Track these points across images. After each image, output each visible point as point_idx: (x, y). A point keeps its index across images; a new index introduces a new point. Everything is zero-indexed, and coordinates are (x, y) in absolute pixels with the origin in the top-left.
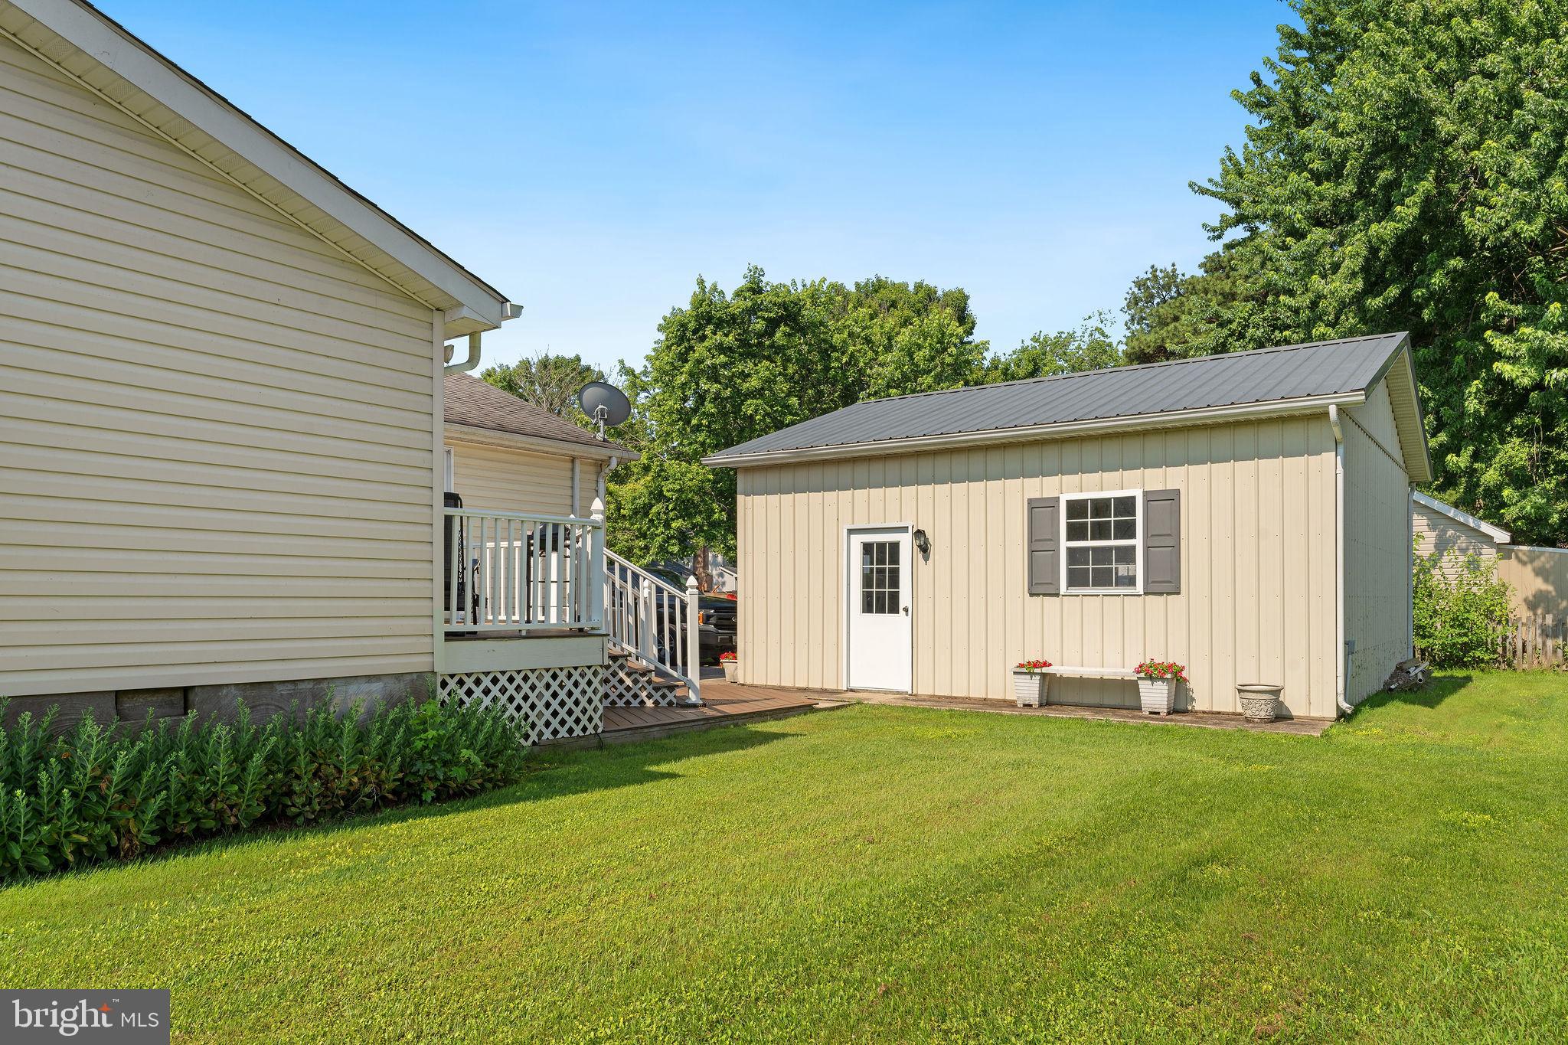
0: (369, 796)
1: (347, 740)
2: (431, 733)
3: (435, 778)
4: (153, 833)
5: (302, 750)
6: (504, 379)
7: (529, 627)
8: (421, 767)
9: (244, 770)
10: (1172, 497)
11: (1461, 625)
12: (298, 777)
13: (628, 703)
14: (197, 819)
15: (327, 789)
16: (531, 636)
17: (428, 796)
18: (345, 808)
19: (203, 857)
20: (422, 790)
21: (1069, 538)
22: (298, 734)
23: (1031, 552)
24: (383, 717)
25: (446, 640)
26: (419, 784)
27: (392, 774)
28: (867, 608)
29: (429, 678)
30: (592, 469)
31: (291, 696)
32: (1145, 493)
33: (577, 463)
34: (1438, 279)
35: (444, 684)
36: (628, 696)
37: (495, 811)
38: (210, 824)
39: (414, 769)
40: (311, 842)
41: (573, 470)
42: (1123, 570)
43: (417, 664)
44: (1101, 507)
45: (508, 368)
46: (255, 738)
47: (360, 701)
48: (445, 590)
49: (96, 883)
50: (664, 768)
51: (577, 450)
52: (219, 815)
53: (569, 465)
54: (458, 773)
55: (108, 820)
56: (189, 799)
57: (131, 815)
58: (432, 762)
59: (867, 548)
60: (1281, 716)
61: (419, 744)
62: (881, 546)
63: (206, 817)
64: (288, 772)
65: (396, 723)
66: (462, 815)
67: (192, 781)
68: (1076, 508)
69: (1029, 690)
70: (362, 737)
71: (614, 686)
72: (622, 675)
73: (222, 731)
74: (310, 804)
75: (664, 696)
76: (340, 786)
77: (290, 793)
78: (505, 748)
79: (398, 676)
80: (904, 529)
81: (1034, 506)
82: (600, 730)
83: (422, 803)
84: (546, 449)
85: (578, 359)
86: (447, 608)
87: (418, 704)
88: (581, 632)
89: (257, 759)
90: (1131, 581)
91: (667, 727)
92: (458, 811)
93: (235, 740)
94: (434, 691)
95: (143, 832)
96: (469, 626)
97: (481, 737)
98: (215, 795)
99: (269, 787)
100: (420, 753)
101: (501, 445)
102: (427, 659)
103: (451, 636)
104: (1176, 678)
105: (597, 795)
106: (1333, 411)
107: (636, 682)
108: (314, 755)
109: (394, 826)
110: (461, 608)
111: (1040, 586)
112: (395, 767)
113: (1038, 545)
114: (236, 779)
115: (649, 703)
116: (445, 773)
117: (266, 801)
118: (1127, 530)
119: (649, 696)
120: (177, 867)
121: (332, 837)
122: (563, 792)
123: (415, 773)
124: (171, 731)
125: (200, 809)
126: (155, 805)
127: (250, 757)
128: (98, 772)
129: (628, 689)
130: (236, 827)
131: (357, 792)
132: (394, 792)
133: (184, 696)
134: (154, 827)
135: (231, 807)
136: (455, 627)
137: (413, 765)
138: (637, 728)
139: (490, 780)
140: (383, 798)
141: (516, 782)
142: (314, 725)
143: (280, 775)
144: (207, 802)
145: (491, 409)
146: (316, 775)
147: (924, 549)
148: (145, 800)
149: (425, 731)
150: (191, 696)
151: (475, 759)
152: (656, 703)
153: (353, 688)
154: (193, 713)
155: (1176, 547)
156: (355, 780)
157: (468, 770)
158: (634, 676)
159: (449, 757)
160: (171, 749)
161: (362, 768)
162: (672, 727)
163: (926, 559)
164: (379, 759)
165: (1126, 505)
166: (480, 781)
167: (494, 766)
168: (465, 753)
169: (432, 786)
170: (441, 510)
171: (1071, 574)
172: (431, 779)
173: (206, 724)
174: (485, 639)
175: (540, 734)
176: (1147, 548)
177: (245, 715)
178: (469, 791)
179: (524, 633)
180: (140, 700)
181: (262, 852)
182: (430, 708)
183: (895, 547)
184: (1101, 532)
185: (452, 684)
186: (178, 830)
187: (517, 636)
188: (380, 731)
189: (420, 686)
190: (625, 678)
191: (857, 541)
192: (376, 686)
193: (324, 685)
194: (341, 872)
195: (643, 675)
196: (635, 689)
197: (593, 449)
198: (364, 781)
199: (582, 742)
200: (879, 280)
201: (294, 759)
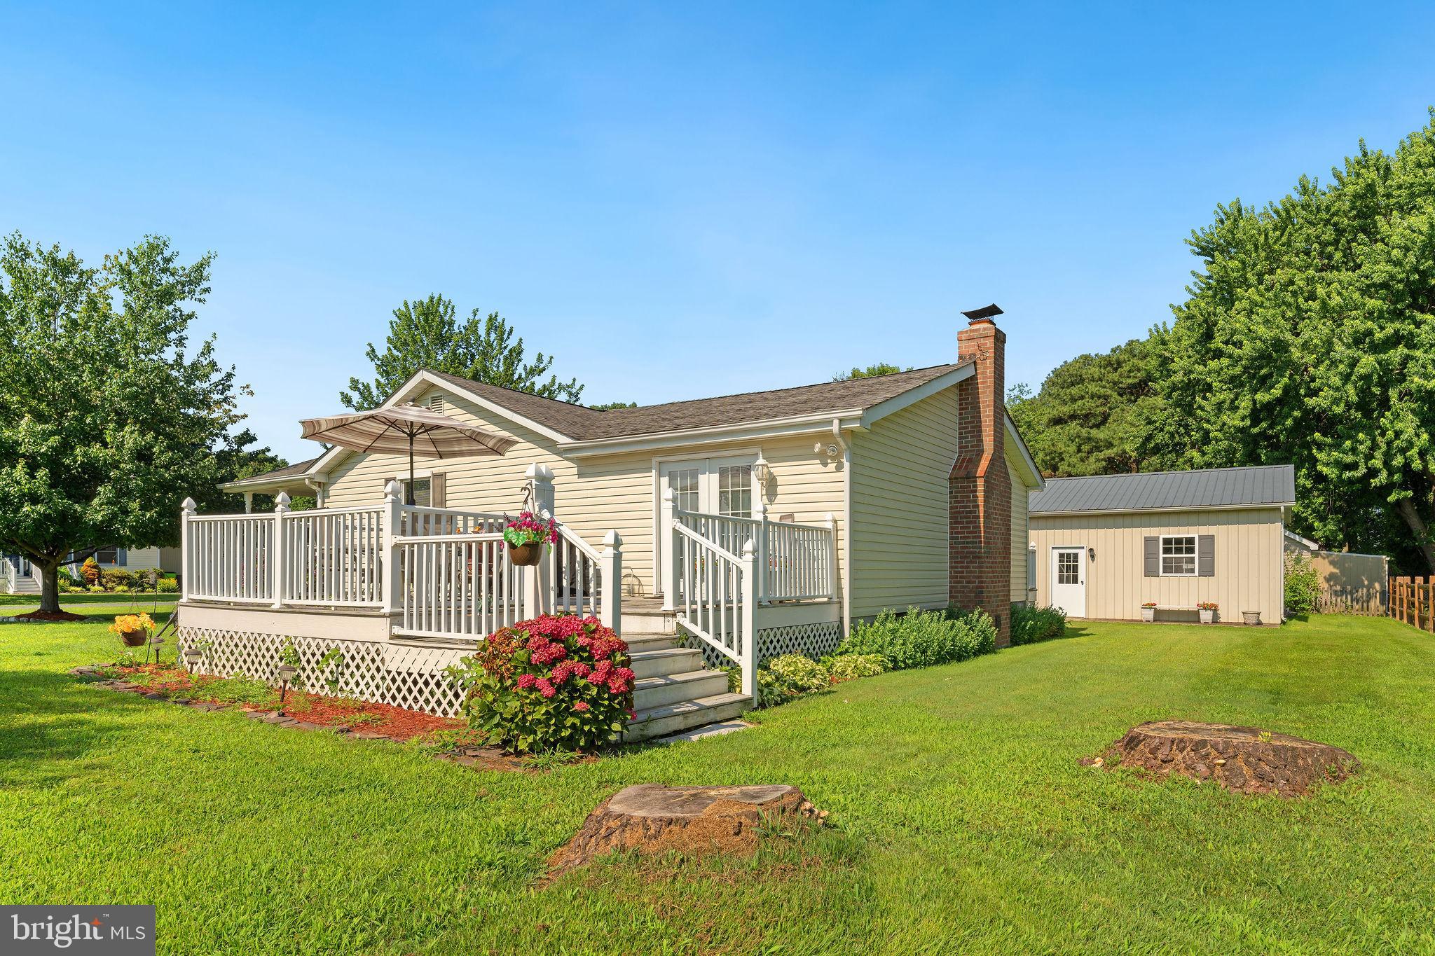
10: (1211, 538)
11: (1295, 591)
21: (1164, 553)
23: (1146, 559)
28: (1061, 581)
32: (1200, 537)
34: (1289, 422)
42: (1190, 566)
44: (1179, 541)
59: (1061, 556)
60: (1259, 623)
62: (1068, 555)
68: (1167, 541)
69: (1149, 615)
80: (1083, 548)
81: (1147, 539)
90: (1192, 571)
104: (1214, 609)
106: (1282, 508)
111: (1150, 572)
113: (1150, 556)
118: (1191, 550)
147: (1093, 557)
155: (1213, 558)
163: (1093, 560)
165: (1190, 541)
171: (1164, 568)
176: (1200, 558)
183: (1076, 555)
184: (1179, 551)
191: (1056, 553)
200: (883, 366)
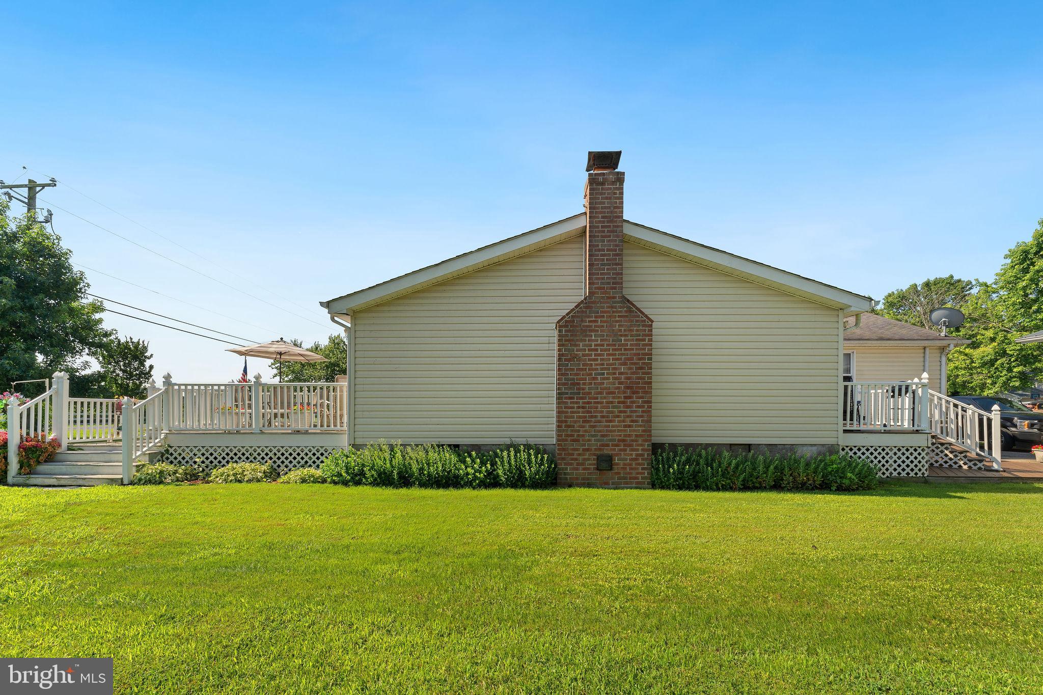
0: (810, 484)
1: (802, 465)
2: (835, 466)
3: (836, 482)
4: (742, 485)
5: (786, 467)
6: (899, 297)
7: (885, 428)
8: (831, 478)
9: (767, 470)
12: (785, 475)
13: (950, 466)
14: (753, 483)
15: (795, 480)
16: (886, 432)
17: (834, 488)
18: (801, 487)
19: (755, 494)
20: (831, 486)
22: (785, 461)
24: (816, 459)
25: (844, 433)
26: (830, 483)
27: (819, 479)
29: (836, 446)
30: (938, 351)
31: (782, 449)
33: (927, 350)
35: (843, 450)
36: (951, 463)
37: (862, 497)
38: (757, 485)
39: (828, 478)
40: (789, 496)
41: (924, 353)
43: (832, 441)
45: (902, 290)
46: (771, 461)
47: (808, 453)
48: (844, 413)
49: (728, 495)
50: (958, 494)
51: (926, 343)
52: (760, 483)
53: (923, 351)
54: (846, 482)
55: (730, 479)
56: (751, 477)
57: (736, 479)
58: (835, 476)
61: (830, 469)
63: (756, 483)
64: (782, 473)
65: (821, 461)
66: (847, 496)
67: (752, 472)
70: (808, 464)
71: (942, 457)
72: (947, 452)
73: (761, 458)
74: (789, 484)
75: (975, 465)
76: (799, 480)
77: (782, 480)
78: (869, 475)
79: (823, 445)
82: (925, 475)
83: (831, 490)
84: (907, 345)
85: (952, 277)
86: (845, 419)
87: (830, 455)
88: (917, 432)
89: (772, 467)
91: (971, 478)
92: (846, 495)
93: (765, 461)
94: (838, 452)
95: (739, 484)
96: (855, 428)
97: (857, 470)
98: (759, 477)
99: (775, 477)
100: (830, 473)
101: (881, 346)
102: (836, 439)
103: (845, 431)
105: (913, 499)
107: (956, 456)
108: (790, 469)
109: (819, 495)
110: (852, 419)
112: (820, 476)
114: (765, 473)
115: (965, 467)
116: (840, 481)
117: (774, 481)
119: (965, 464)
120: (748, 495)
121: (796, 495)
122: (895, 495)
123: (829, 480)
124: (746, 457)
125: (754, 480)
126: (742, 477)
127: (769, 466)
128: (727, 466)
129: (951, 459)
130: (765, 487)
131: (806, 483)
132: (820, 485)
133: (749, 447)
134: (742, 483)
135: (764, 481)
136: (848, 428)
137: (827, 477)
138: (950, 477)
139: (861, 487)
140: (816, 486)
141: (874, 489)
142: (790, 459)
143: (779, 474)
144: (757, 478)
145: (877, 330)
146: (791, 475)
148: (739, 475)
149: (832, 465)
150: (751, 447)
151: (853, 477)
152: (970, 467)
153: (805, 448)
154: (752, 451)
156: (805, 478)
157: (850, 481)
158: (954, 453)
159: (842, 475)
160: (746, 462)
161: (807, 475)
162: (974, 479)
164: (814, 473)
166: (856, 486)
167: (864, 482)
168: (849, 475)
169: (835, 485)
170: (842, 384)
172: (835, 482)
173: (756, 455)
174: (862, 433)
175: (891, 473)
177: (768, 454)
178: (852, 490)
179: (883, 431)
180: (736, 447)
181: (773, 495)
182: (834, 457)
185: (847, 449)
186: (748, 485)
187: (879, 432)
188: (815, 463)
189: (832, 449)
190: (948, 454)
192: (814, 448)
193: (794, 446)
194: (798, 504)
195: (961, 453)
196: (956, 460)
197: (937, 342)
198: (808, 479)
199: (914, 479)
201: (784, 469)
